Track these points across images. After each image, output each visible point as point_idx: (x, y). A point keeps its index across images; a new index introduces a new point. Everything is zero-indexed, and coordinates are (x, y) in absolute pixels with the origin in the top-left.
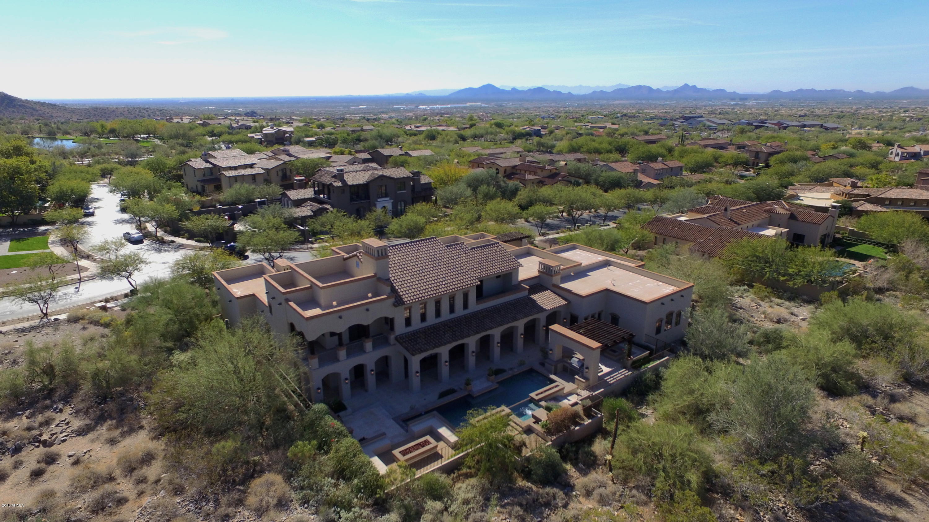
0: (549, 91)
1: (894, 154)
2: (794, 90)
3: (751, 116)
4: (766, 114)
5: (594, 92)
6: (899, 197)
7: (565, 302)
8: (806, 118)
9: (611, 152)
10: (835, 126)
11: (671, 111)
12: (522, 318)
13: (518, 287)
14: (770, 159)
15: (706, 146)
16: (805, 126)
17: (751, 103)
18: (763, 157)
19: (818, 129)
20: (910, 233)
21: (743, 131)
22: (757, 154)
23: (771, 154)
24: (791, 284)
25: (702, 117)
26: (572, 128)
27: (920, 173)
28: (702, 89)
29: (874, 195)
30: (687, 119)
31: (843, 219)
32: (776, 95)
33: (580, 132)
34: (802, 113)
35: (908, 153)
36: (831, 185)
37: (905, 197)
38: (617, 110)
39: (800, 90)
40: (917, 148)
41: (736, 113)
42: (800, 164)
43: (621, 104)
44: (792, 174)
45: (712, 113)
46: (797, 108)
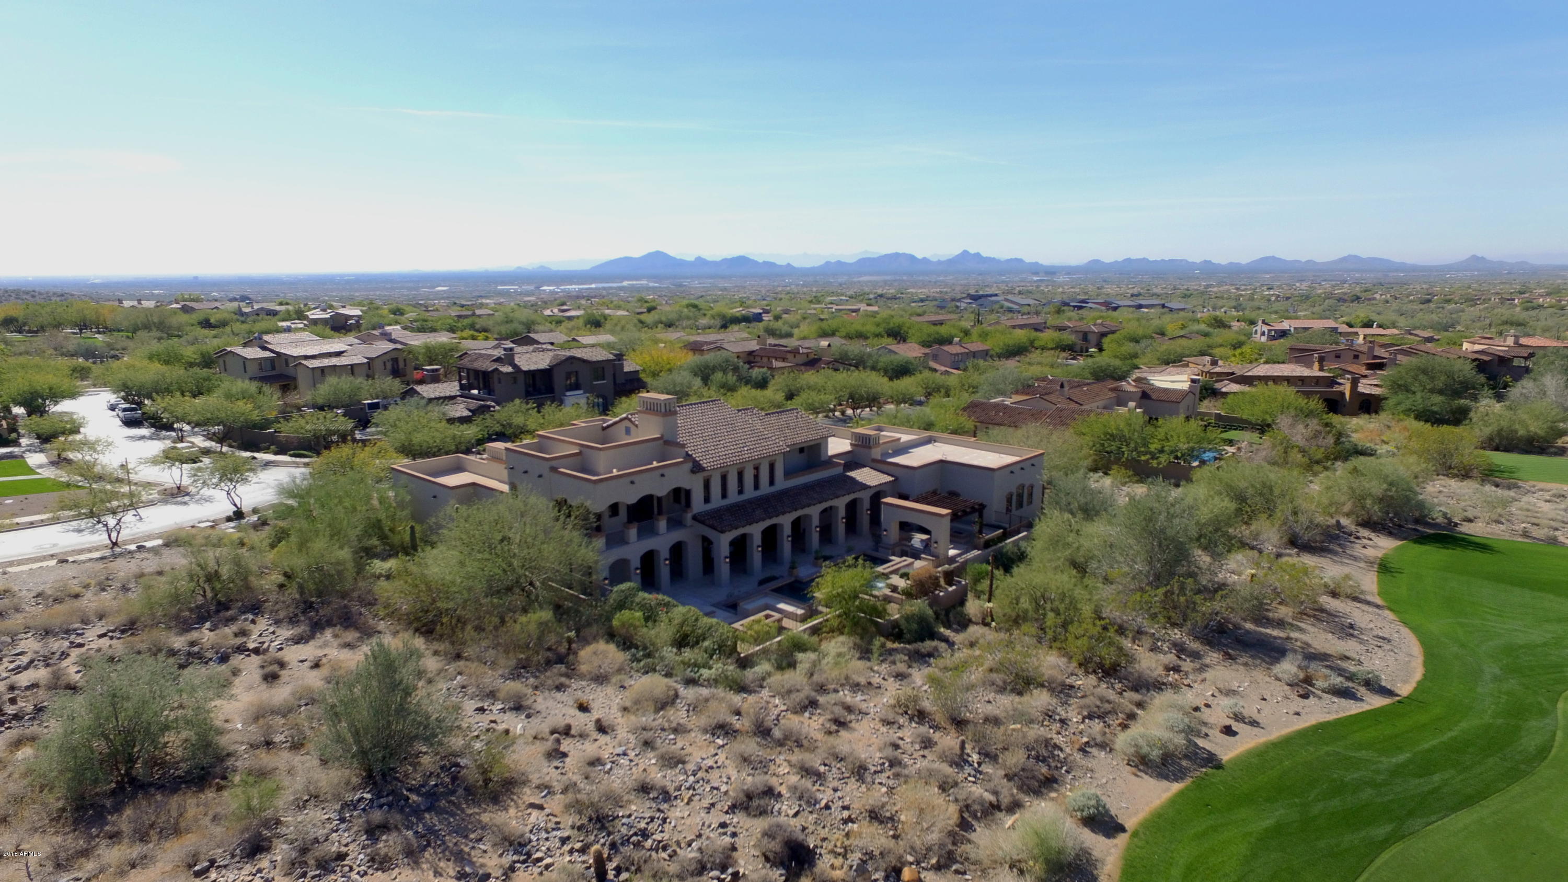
0: (756, 262)
1: (1259, 332)
2: (1120, 260)
3: (1064, 296)
4: (1086, 293)
5: (828, 263)
6: (1268, 374)
7: (891, 479)
8: (1141, 297)
9: (882, 337)
10: (1181, 306)
11: (949, 290)
12: (843, 496)
13: (829, 462)
14: (1103, 341)
15: (1014, 327)
16: (1140, 307)
17: (1061, 279)
18: (1093, 339)
19: (1159, 310)
20: (1284, 408)
21: (1059, 311)
22: (1085, 336)
23: (1104, 335)
24: (1154, 463)
25: (996, 295)
26: (809, 312)
27: (1291, 349)
28: (990, 258)
29: (1239, 373)
30: (975, 298)
31: (1206, 403)
32: (1094, 268)
33: (822, 317)
34: (1135, 291)
35: (1276, 331)
36: (1187, 365)
37: (1276, 374)
38: (867, 290)
39: (1128, 260)
40: (1285, 325)
41: (1043, 292)
42: (1144, 343)
43: (870, 282)
44: (1135, 356)
45: (1010, 292)
46: (1127, 285)
